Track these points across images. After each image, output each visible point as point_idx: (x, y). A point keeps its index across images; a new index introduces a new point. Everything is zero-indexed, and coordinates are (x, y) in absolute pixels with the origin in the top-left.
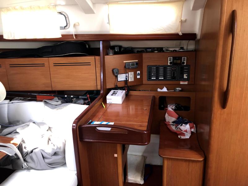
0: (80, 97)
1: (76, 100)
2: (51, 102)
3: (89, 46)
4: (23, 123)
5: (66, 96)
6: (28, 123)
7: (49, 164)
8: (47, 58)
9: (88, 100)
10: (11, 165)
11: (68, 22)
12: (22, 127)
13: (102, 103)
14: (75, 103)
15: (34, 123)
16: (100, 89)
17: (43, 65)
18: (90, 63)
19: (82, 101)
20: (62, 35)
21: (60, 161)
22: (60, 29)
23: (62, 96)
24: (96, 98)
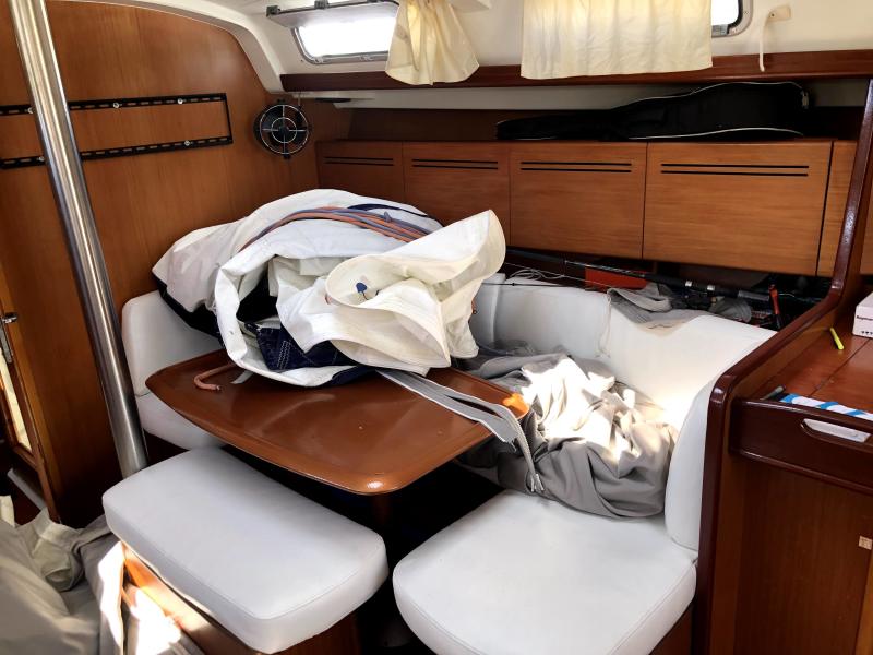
0: (740, 294)
1: (722, 303)
2: (635, 298)
3: (812, 100)
4: (538, 353)
5: (689, 284)
6: (554, 355)
7: (609, 501)
8: (644, 145)
9: (773, 309)
10: (495, 469)
11: (745, 8)
12: (538, 362)
13: (833, 330)
14: (718, 313)
15: (570, 356)
16: (831, 275)
17: (624, 168)
18: (807, 167)
19: (746, 311)
20: (715, 60)
21: (644, 501)
22: (713, 37)
23: (674, 282)
24: (809, 306)
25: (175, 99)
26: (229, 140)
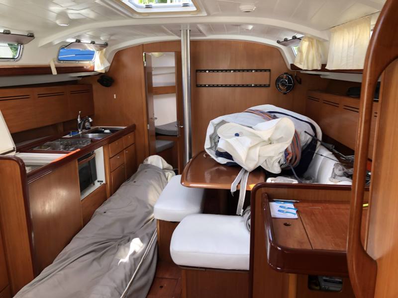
25: (252, 70)
26: (269, 86)
